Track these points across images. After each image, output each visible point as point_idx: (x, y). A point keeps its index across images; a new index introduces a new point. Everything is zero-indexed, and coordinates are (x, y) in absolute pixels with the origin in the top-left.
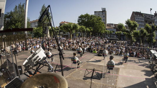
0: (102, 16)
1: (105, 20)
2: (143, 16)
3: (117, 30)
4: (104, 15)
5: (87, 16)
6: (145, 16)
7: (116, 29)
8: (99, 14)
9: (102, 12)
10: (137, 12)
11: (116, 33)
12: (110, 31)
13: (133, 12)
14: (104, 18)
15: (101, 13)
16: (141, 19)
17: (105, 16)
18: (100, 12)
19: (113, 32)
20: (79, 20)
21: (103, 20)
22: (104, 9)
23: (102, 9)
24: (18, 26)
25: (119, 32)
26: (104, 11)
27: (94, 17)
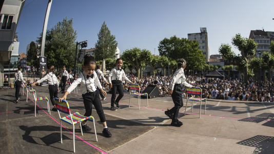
0: (201, 42)
1: (206, 47)
2: (269, 36)
3: (226, 64)
4: (204, 39)
5: (174, 39)
6: (271, 35)
7: (223, 63)
8: (195, 38)
9: (201, 34)
10: (257, 31)
11: (223, 69)
12: (214, 66)
13: (252, 31)
14: (204, 44)
15: (199, 36)
16: (265, 41)
17: (205, 42)
18: (197, 34)
19: (219, 67)
20: (161, 47)
21: (201, 47)
22: (204, 29)
23: (201, 30)
24: (60, 54)
25: (228, 66)
26: (204, 33)
27: (187, 42)
